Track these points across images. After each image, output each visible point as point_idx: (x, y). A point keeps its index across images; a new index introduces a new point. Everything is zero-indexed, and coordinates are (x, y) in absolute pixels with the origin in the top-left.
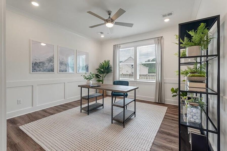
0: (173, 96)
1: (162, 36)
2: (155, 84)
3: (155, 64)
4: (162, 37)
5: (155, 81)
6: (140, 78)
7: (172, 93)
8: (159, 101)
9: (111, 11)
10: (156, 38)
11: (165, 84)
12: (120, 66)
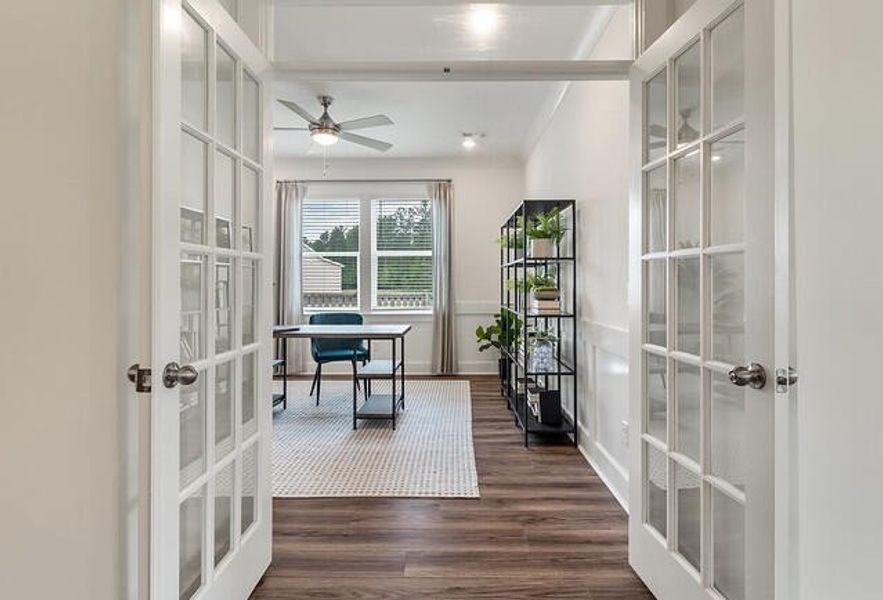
0: (481, 349)
1: (449, 178)
2: (432, 319)
3: (428, 258)
4: (450, 181)
5: (431, 312)
6: (380, 304)
7: (479, 341)
8: (443, 370)
9: (331, 99)
10: (432, 180)
11: (458, 318)
12: (304, 260)
